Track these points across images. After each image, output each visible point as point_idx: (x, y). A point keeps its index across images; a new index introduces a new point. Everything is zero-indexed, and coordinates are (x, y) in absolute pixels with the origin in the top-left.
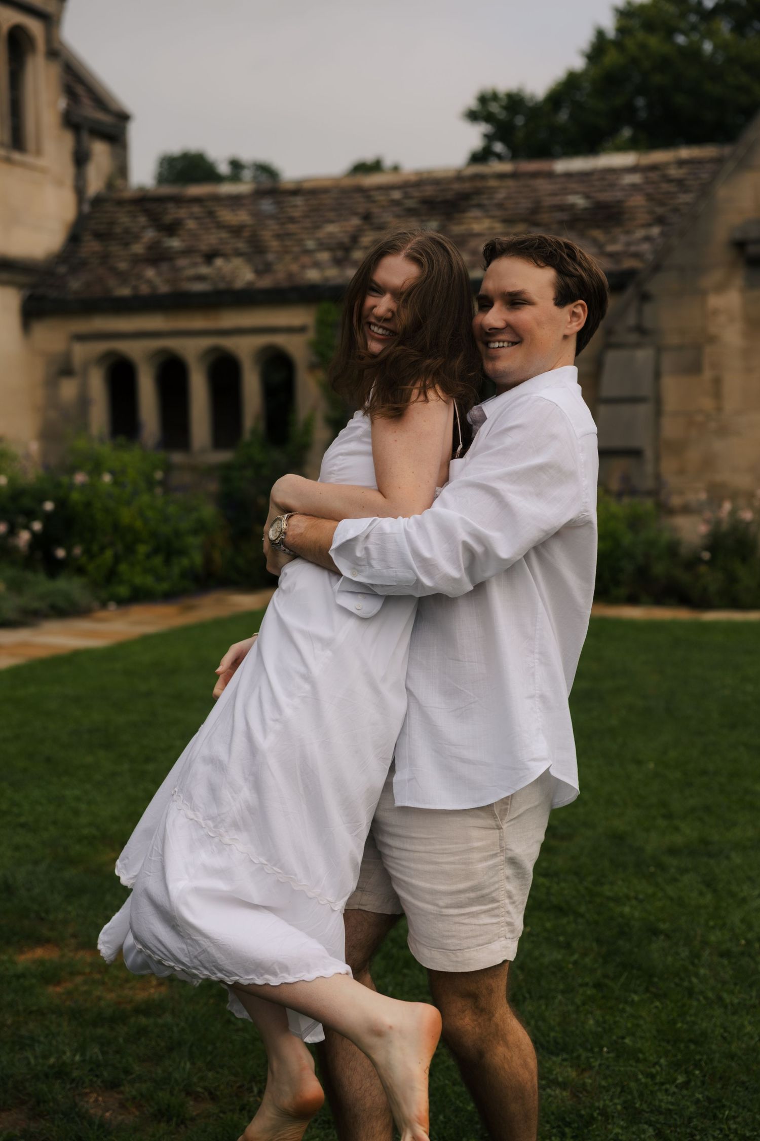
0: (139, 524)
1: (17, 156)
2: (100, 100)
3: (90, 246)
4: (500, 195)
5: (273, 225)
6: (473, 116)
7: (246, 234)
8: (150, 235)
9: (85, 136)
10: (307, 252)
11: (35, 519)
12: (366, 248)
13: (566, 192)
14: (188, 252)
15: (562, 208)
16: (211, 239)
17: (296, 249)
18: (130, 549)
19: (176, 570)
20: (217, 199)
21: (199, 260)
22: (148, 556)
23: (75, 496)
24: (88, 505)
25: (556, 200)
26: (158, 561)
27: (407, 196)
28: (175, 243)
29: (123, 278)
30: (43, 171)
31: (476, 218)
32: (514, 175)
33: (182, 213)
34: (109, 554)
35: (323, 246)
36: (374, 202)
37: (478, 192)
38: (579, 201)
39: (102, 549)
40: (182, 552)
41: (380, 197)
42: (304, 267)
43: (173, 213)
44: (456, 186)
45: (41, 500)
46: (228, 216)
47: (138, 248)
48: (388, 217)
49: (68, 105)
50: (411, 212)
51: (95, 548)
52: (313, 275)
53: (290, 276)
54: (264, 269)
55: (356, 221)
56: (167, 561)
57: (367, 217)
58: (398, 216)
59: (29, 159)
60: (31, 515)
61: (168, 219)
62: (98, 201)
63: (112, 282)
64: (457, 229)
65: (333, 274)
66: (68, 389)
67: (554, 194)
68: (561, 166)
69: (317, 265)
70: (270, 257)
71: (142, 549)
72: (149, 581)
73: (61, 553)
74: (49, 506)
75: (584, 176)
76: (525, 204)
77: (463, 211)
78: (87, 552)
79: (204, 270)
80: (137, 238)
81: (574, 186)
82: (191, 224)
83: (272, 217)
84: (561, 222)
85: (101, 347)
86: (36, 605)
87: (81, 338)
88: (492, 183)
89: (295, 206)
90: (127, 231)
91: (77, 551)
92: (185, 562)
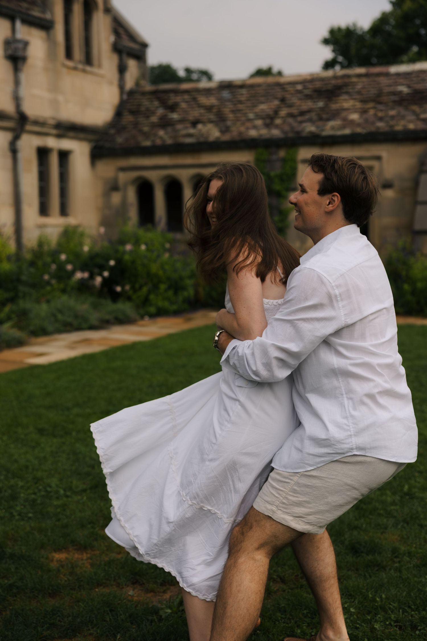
0: (161, 273)
1: (88, 68)
2: (132, 36)
3: (128, 118)
4: (359, 87)
5: (230, 105)
6: (326, 42)
7: (215, 110)
8: (161, 111)
9: (124, 56)
10: (250, 120)
11: (105, 270)
12: (282, 117)
13: (397, 84)
14: (182, 121)
15: (394, 93)
16: (195, 113)
17: (243, 119)
18: (156, 287)
19: (180, 298)
20: (198, 91)
21: (189, 125)
22: (166, 290)
23: (127, 257)
24: (133, 262)
25: (391, 89)
26: (170, 293)
27: (305, 88)
28: (175, 116)
29: (146, 135)
30: (102, 76)
31: (345, 100)
32: (367, 75)
33: (178, 99)
34: (145, 289)
35: (258, 117)
36: (286, 91)
37: (346, 85)
38: (404, 89)
39: (141, 287)
40: (184, 288)
41: (290, 88)
42: (248, 129)
43: (173, 99)
44: (333, 82)
45: (108, 260)
46: (204, 100)
47: (154, 119)
48: (295, 100)
49: (116, 39)
50: (308, 97)
51: (137, 286)
52: (253, 133)
53: (240, 133)
54: (225, 130)
55: (276, 102)
56: (176, 293)
57: (283, 100)
58: (300, 99)
59: (95, 70)
60: (102, 268)
61: (171, 102)
62: (131, 93)
63: (140, 138)
64: (334, 106)
65: (264, 132)
66: (116, 198)
67: (390, 86)
68: (393, 69)
69: (255, 127)
70: (229, 123)
71: (163, 287)
72: (166, 304)
73: (119, 289)
74: (112, 263)
75: (407, 75)
76: (373, 91)
77: (338, 96)
78: (133, 288)
79: (192, 131)
80: (153, 113)
81: (401, 81)
82: (184, 105)
83: (229, 101)
84: (394, 102)
85: (134, 174)
86: (107, 317)
87: (123, 169)
88: (354, 80)
89: (242, 94)
90: (148, 109)
91: (127, 287)
92: (186, 294)
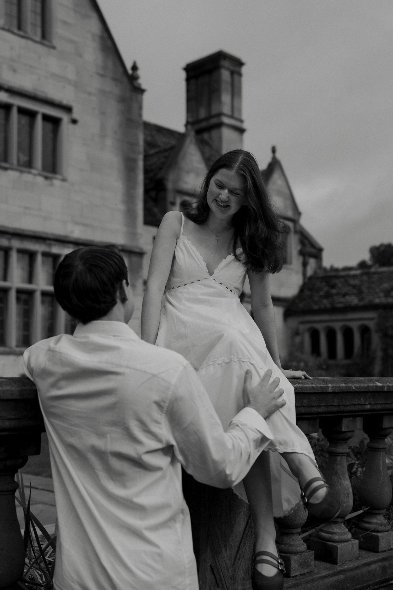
2: (313, 245)
3: (307, 293)
5: (366, 284)
7: (357, 287)
8: (326, 289)
9: (307, 257)
10: (376, 293)
14: (337, 294)
16: (345, 289)
17: (373, 292)
20: (349, 276)
21: (341, 296)
28: (334, 291)
29: (316, 303)
30: (292, 269)
33: (337, 281)
35: (382, 291)
42: (375, 298)
46: (352, 282)
47: (322, 293)
49: (301, 247)
52: (377, 301)
53: (370, 301)
54: (361, 299)
59: (289, 266)
61: (332, 283)
62: (311, 278)
63: (312, 304)
65: (384, 300)
66: (298, 339)
69: (379, 297)
70: (364, 295)
79: (342, 300)
80: (322, 290)
82: (339, 285)
83: (366, 282)
85: (308, 326)
87: (302, 323)
90: (319, 288)
